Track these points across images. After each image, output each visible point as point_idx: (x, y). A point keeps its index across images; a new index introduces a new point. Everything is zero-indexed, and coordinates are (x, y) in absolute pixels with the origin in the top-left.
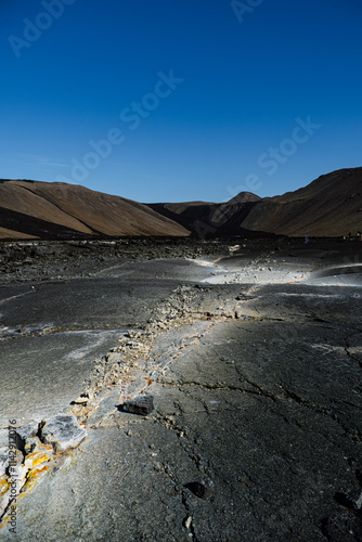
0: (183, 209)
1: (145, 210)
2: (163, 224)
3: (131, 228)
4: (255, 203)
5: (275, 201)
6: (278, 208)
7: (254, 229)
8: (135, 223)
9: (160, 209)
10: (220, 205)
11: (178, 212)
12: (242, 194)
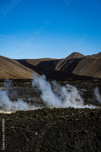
0: (38, 63)
1: (15, 64)
2: (25, 72)
3: (5, 74)
4: (81, 59)
5: (93, 57)
6: (95, 62)
7: (80, 75)
8: (8, 71)
9: (24, 63)
10: (60, 60)
11: (35, 64)
12: (74, 54)
